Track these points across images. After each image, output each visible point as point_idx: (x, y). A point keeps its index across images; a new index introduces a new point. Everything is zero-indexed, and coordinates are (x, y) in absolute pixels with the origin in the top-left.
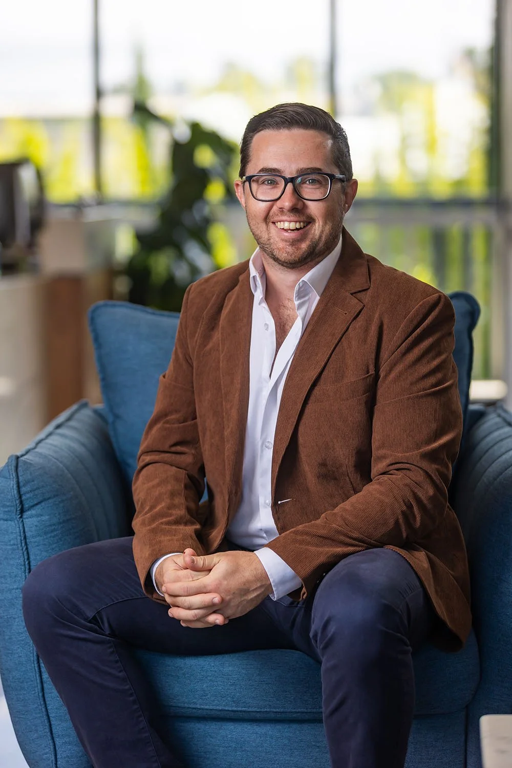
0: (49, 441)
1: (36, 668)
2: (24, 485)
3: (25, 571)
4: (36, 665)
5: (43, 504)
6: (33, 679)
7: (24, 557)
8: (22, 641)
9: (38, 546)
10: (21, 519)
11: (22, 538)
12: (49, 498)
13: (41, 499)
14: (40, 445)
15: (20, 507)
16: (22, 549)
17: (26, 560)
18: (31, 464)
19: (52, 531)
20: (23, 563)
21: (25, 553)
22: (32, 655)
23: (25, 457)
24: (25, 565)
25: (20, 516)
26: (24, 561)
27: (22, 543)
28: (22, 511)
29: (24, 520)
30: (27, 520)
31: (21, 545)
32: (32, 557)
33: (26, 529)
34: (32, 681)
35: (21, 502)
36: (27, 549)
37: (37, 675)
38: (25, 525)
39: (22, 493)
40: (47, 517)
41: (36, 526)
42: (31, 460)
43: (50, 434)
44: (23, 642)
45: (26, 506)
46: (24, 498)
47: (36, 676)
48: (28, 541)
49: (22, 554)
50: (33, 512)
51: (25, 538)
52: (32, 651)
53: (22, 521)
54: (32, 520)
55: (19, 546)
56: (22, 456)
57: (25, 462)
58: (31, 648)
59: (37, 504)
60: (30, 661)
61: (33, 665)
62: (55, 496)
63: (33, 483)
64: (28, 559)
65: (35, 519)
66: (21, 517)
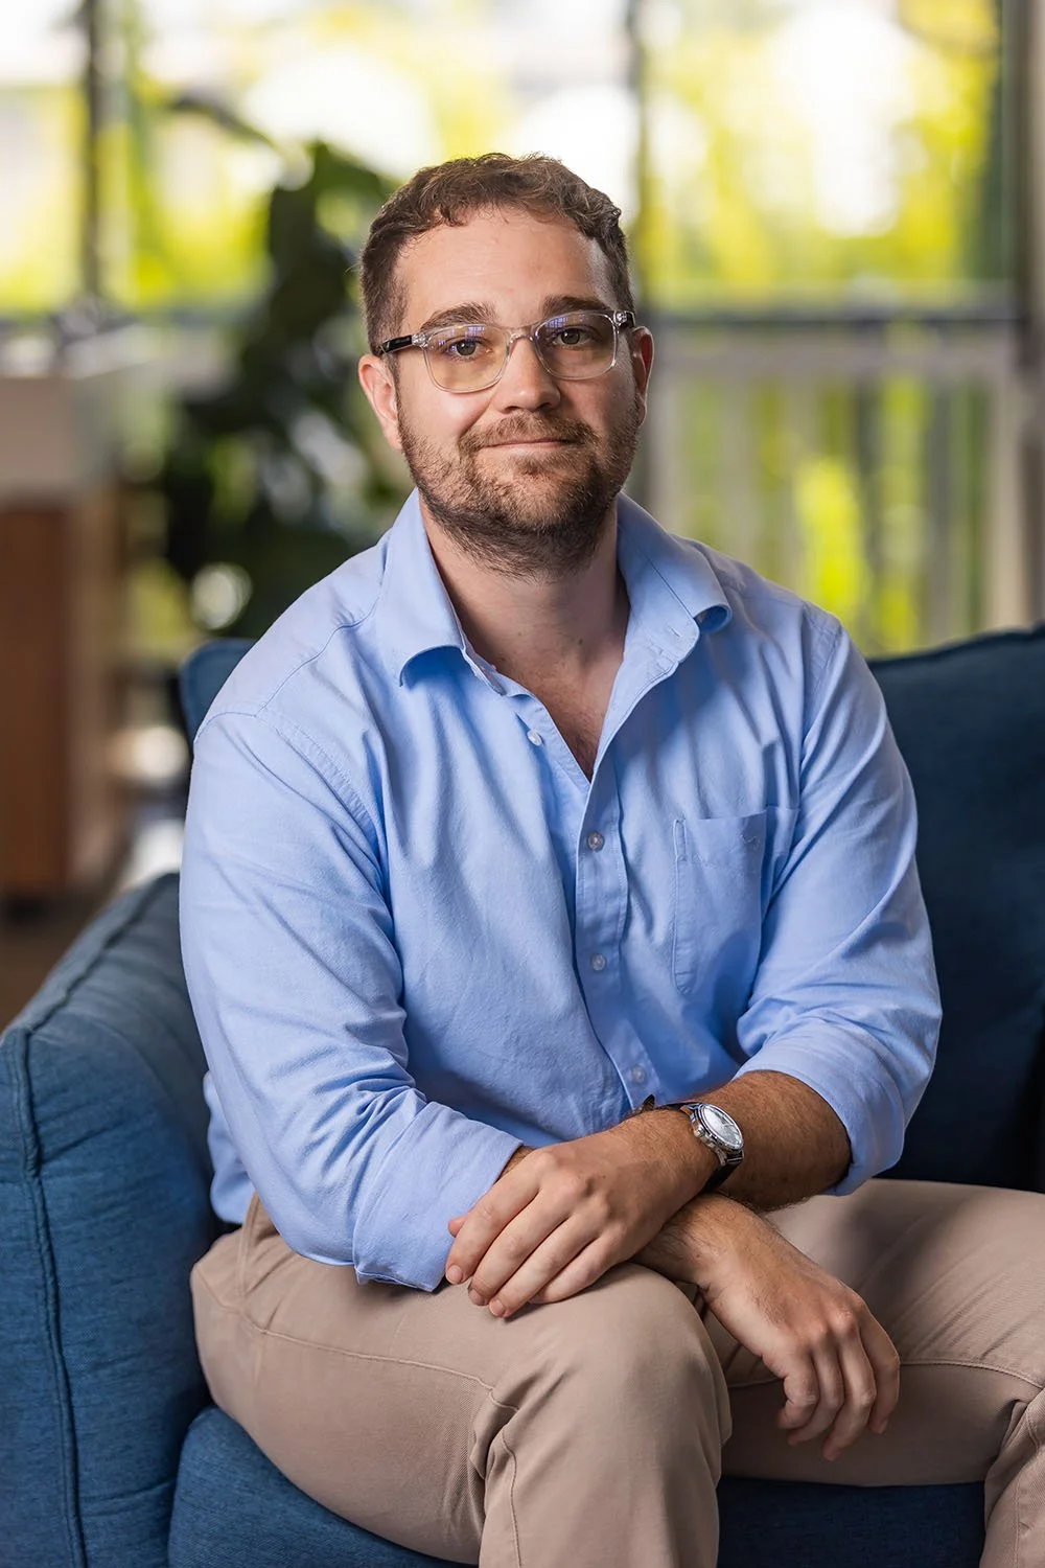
0: (94, 982)
1: (73, 1529)
2: (45, 1101)
3: (46, 1300)
4: (72, 1521)
5: (88, 1144)
6: (63, 1553)
7: (43, 1268)
8: (39, 1463)
9: (76, 1242)
10: (37, 1180)
11: (40, 1224)
12: (104, 1130)
13: (84, 1131)
14: (77, 994)
15: (35, 1151)
16: (40, 1250)
17: (48, 1275)
18: (58, 1049)
19: (111, 1207)
20: (41, 1283)
21: (47, 1258)
22: (62, 1497)
23: (45, 1030)
24: (45, 1285)
25: (33, 1172)
26: (44, 1278)
27: (38, 1236)
28: (40, 1162)
29: (44, 1183)
30: (51, 1182)
31: (38, 1241)
32: (61, 1269)
33: (49, 1203)
34: (61, 1558)
35: (38, 1142)
36: (50, 1248)
37: (75, 1544)
38: (46, 1193)
39: (39, 1118)
40: (99, 1175)
41: (73, 1195)
42: (58, 1039)
43: (96, 964)
44: (41, 1467)
45: (48, 1149)
46: (42, 1130)
47: (71, 1546)
48: (51, 1229)
49: (38, 1261)
50: (64, 1162)
51: (46, 1224)
52: (62, 1489)
53: (40, 1183)
54: (60, 1182)
55: (33, 1242)
56: (38, 1026)
57: (45, 1046)
58: (61, 1482)
59: (75, 1144)
60: (59, 1510)
61: (64, 1521)
62: (117, 1124)
63: (63, 1095)
64: (54, 1271)
65: (68, 1179)
66: (37, 1174)
